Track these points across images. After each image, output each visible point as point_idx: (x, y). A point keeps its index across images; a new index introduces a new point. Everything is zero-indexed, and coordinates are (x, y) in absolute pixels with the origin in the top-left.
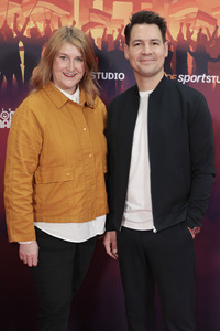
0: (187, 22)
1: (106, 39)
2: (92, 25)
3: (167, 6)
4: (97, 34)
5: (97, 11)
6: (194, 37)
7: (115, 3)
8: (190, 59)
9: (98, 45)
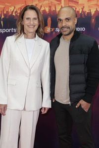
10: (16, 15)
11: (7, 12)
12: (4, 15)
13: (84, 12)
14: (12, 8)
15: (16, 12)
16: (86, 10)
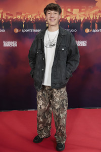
0: (95, 14)
1: (71, 20)
2: (67, 16)
3: (89, 9)
4: (68, 19)
5: (69, 12)
6: (98, 18)
7: (74, 9)
8: (96, 25)
9: (69, 22)
11: (27, 18)
12: (25, 20)
13: (76, 20)
14: (30, 16)
15: (33, 18)
16: (78, 18)
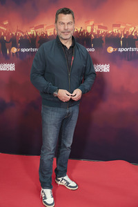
10: (136, 35)
